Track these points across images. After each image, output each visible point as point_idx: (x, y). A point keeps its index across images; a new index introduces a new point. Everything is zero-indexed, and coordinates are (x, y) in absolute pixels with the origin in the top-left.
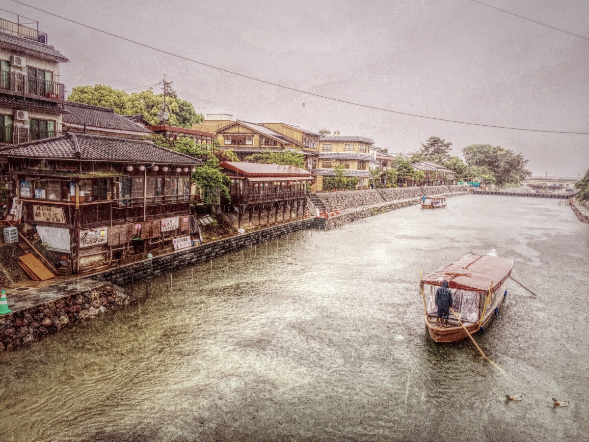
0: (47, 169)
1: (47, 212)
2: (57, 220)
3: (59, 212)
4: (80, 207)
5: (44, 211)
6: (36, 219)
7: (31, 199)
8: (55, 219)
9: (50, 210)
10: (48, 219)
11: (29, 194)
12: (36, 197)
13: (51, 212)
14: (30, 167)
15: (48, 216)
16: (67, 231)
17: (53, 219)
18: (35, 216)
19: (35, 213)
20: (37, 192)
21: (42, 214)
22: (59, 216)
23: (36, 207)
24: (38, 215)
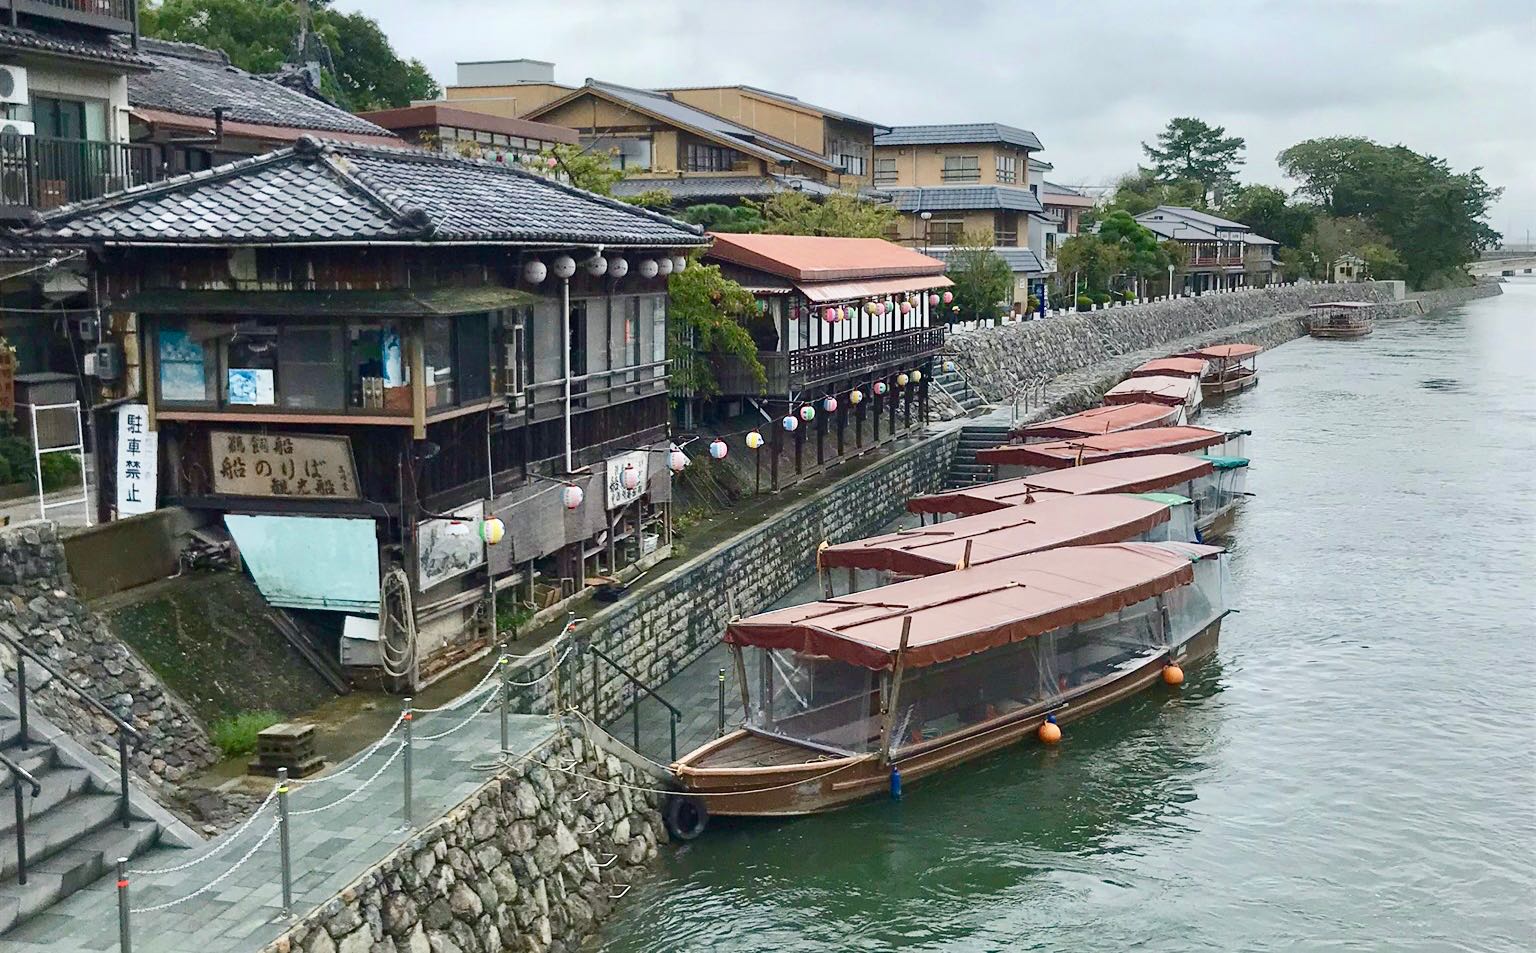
0: (266, 286)
1: (275, 459)
2: (320, 487)
3: (334, 455)
4: (429, 427)
5: (262, 455)
6: (224, 486)
7: (206, 410)
8: (311, 484)
9: (290, 450)
10: (277, 486)
11: (202, 389)
12: (233, 401)
13: (293, 456)
14: (188, 280)
15: (278, 475)
16: (368, 527)
17: (302, 483)
18: (217, 474)
19: (217, 466)
20: (235, 378)
21: (250, 468)
22: (330, 473)
23: (226, 443)
24: (229, 470)
